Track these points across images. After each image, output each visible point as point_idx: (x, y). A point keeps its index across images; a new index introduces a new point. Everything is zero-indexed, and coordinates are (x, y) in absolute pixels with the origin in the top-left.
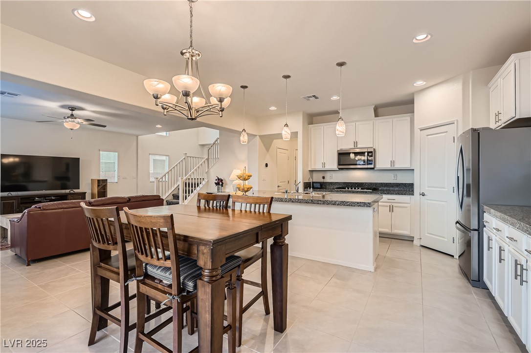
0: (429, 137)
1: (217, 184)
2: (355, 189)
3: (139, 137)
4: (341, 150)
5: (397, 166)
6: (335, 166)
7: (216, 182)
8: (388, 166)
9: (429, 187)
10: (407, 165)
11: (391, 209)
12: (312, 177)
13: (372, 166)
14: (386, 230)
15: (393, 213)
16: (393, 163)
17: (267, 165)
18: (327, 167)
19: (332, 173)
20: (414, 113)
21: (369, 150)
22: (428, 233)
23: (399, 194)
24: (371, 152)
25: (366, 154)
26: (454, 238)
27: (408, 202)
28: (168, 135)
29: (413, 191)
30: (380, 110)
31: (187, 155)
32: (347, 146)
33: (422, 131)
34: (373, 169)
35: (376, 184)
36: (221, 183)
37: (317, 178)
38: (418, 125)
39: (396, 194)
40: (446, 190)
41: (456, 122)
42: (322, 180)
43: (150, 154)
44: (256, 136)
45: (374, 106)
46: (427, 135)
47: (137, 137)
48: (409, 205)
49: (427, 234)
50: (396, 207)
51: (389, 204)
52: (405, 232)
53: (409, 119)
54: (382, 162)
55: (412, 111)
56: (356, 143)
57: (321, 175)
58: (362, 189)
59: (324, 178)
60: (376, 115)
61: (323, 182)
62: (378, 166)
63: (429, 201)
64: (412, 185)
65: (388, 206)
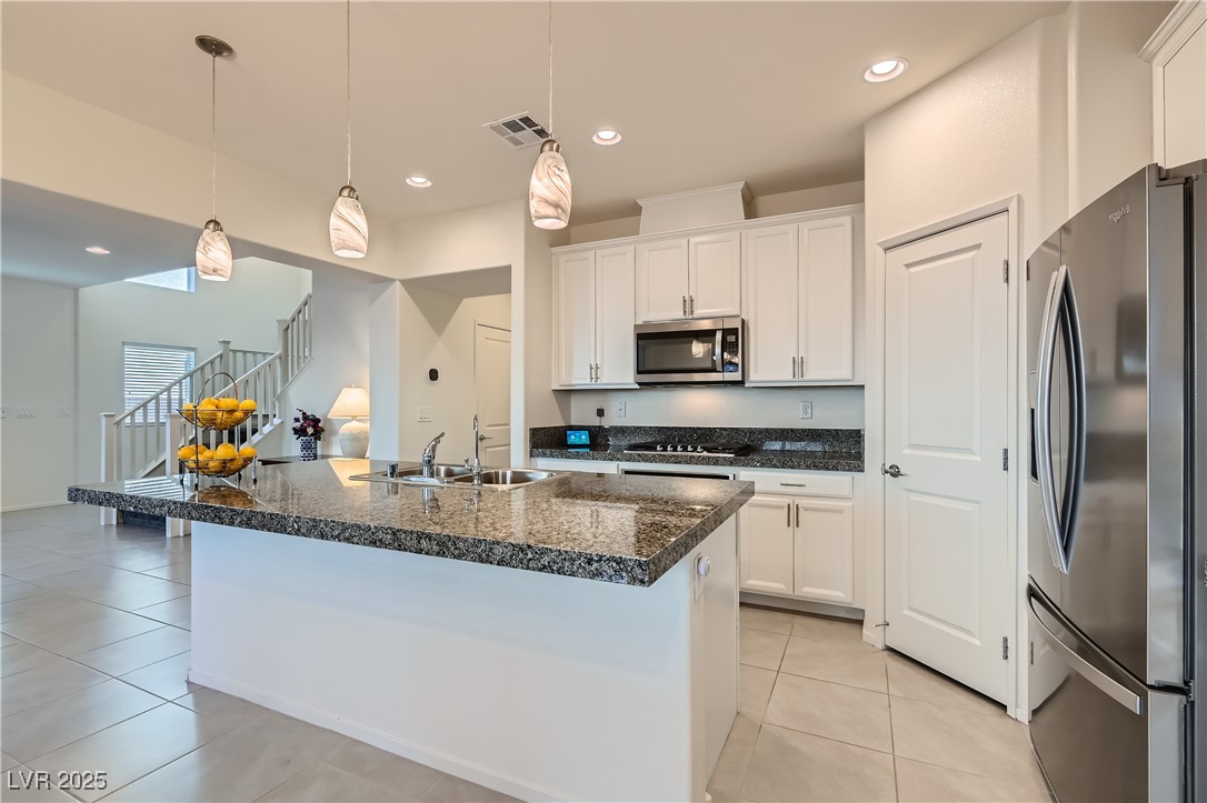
0: (912, 270)
1: (300, 432)
2: (685, 449)
3: (82, 291)
4: (647, 324)
5: (813, 375)
6: (628, 377)
7: (298, 425)
8: (785, 375)
9: (912, 446)
10: (841, 374)
11: (793, 516)
12: (565, 411)
13: (737, 376)
14: (776, 586)
15: (797, 530)
16: (799, 364)
17: (434, 375)
18: (608, 379)
19: (624, 395)
20: (863, 201)
21: (729, 325)
22: (911, 609)
23: (816, 467)
24: (734, 331)
25: (719, 336)
26: (1005, 640)
27: (846, 491)
28: (193, 290)
29: (859, 456)
30: (762, 201)
31: (232, 347)
32: (665, 312)
33: (891, 254)
34: (740, 383)
35: (751, 431)
36: (310, 430)
37: (582, 413)
38: (875, 234)
39: (808, 467)
40: (978, 458)
41: (1013, 208)
42: (595, 421)
43: (124, 344)
44: (393, 280)
45: (741, 185)
46: (908, 266)
47: (76, 290)
48: (850, 504)
49: (907, 612)
50: (806, 509)
51: (785, 501)
52: (836, 594)
53: (847, 220)
54: (767, 361)
55: (859, 198)
56: (689, 303)
57: (593, 403)
58: (705, 449)
59: (600, 413)
60: (751, 211)
61: (600, 427)
62: (756, 376)
63: (913, 497)
64: (856, 436)
65: (781, 507)
